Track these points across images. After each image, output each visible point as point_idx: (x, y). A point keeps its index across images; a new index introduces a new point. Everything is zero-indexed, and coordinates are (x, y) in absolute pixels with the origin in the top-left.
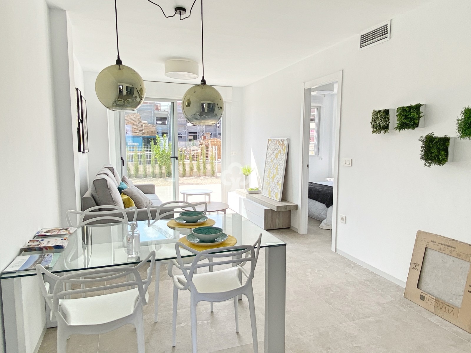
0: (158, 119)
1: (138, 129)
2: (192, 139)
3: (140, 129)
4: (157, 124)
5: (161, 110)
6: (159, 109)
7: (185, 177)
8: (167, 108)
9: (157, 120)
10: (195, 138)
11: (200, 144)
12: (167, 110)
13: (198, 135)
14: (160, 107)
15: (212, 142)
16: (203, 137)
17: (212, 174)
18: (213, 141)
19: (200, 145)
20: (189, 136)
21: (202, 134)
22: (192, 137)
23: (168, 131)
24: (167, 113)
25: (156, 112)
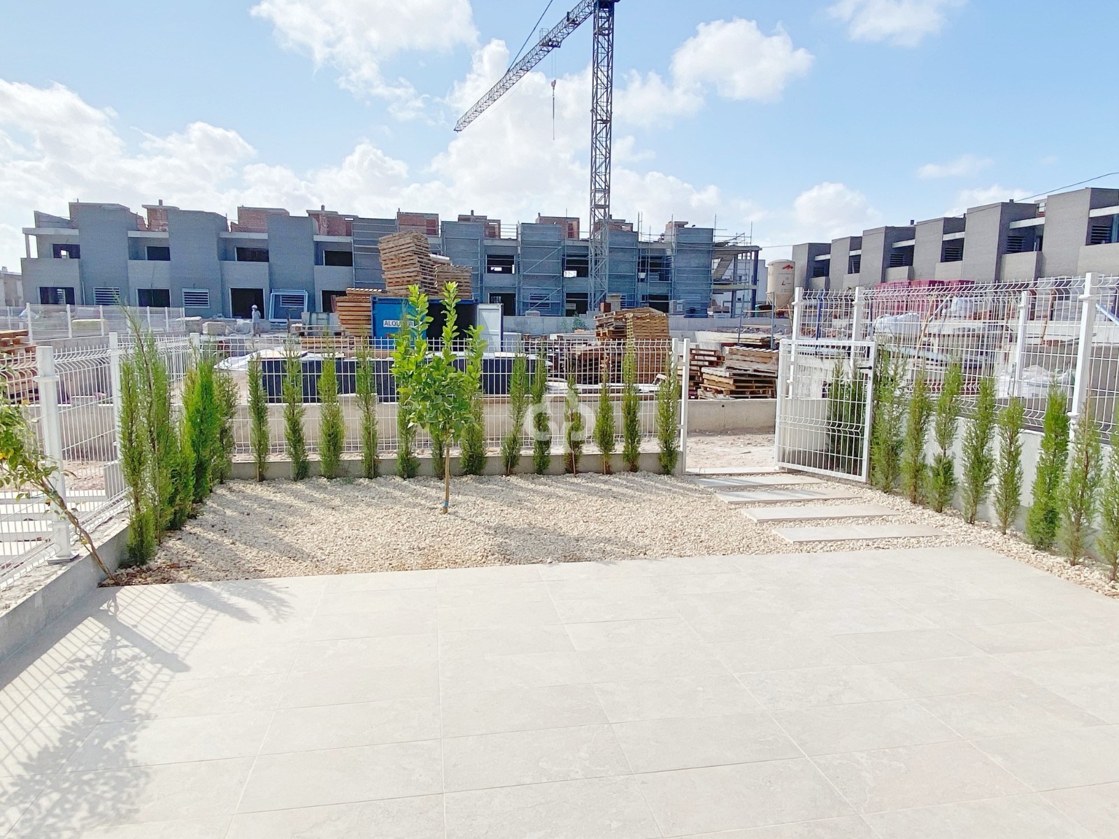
0: (493, 260)
1: (417, 278)
2: (574, 310)
3: (425, 278)
4: (489, 271)
5: (502, 237)
6: (497, 234)
7: (543, 479)
8: (515, 230)
9: (491, 263)
10: (582, 308)
11: (597, 324)
12: (515, 238)
13: (589, 300)
14: (499, 228)
15: (638, 318)
16: (602, 304)
17: (665, 461)
18: (639, 315)
19: (598, 327)
20: (568, 302)
21: (599, 297)
22: (574, 306)
23: (515, 291)
24: (514, 244)
25: (488, 242)
